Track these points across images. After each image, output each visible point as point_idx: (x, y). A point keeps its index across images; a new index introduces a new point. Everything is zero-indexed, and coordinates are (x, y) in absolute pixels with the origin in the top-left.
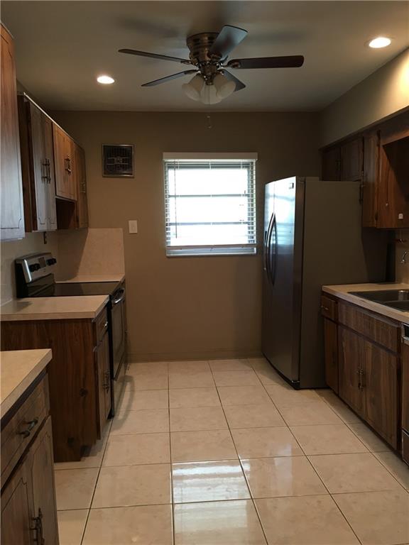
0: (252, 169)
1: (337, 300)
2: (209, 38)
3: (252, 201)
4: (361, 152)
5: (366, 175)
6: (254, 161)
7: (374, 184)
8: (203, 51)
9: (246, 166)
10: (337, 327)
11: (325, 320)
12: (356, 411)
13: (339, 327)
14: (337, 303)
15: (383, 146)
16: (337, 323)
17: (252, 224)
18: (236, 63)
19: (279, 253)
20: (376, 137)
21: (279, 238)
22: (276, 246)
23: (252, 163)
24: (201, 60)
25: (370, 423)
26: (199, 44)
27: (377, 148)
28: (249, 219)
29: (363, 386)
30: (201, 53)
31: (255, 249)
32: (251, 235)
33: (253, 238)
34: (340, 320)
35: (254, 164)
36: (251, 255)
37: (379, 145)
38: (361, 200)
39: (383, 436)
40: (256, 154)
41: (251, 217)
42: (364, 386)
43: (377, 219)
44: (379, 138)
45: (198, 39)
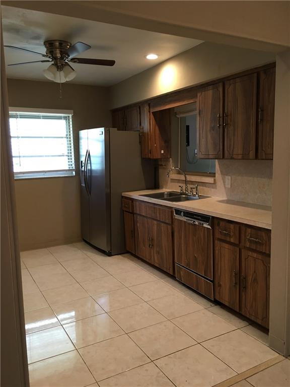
0: (69, 120)
1: (132, 200)
2: (59, 44)
3: (70, 141)
4: (139, 115)
5: (143, 128)
6: (71, 116)
7: (148, 133)
8: (55, 51)
9: (65, 118)
10: (133, 216)
11: (125, 212)
12: (147, 261)
13: (135, 216)
14: (133, 202)
15: (152, 113)
16: (133, 213)
17: (71, 156)
18: (76, 60)
19: (93, 174)
20: (148, 107)
21: (92, 165)
22: (91, 170)
23: (69, 116)
24: (54, 56)
25: (157, 265)
26: (52, 46)
27: (149, 113)
28: (68, 153)
29: (151, 246)
30: (54, 52)
31: (74, 173)
32: (70, 163)
33: (72, 165)
34: (135, 212)
35: (71, 117)
36: (72, 176)
37: (149, 112)
38: (140, 142)
39: (165, 270)
40: (72, 111)
41: (69, 151)
42: (153, 245)
43: (150, 153)
44: (150, 108)
45: (52, 44)
